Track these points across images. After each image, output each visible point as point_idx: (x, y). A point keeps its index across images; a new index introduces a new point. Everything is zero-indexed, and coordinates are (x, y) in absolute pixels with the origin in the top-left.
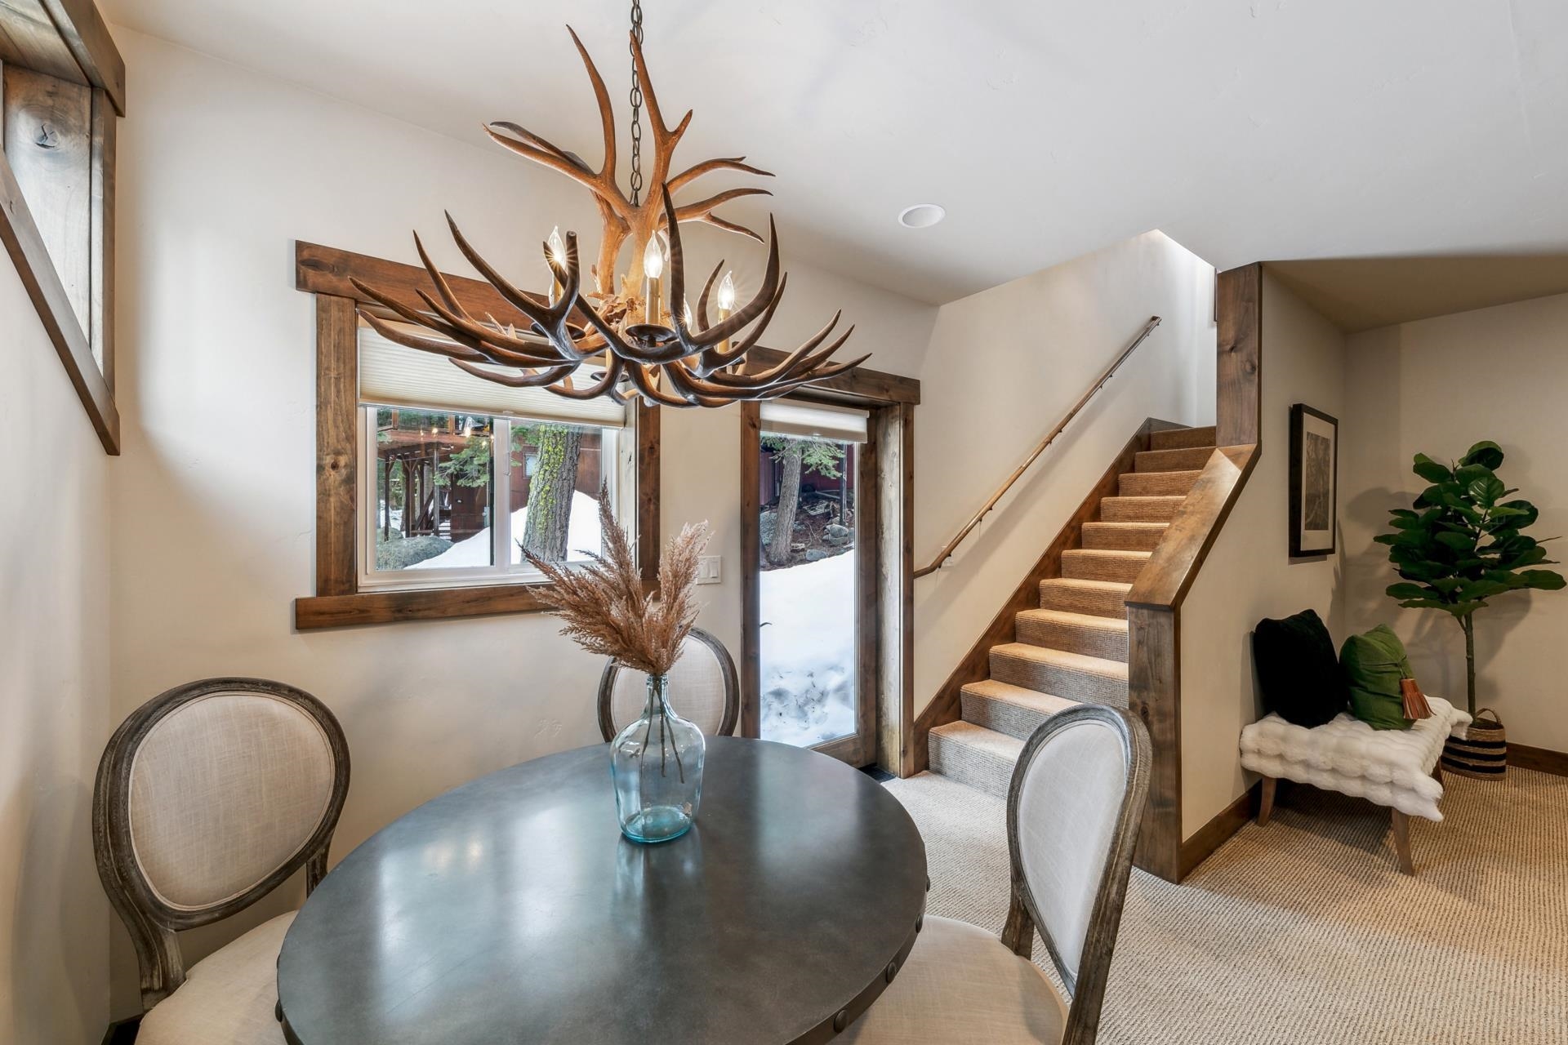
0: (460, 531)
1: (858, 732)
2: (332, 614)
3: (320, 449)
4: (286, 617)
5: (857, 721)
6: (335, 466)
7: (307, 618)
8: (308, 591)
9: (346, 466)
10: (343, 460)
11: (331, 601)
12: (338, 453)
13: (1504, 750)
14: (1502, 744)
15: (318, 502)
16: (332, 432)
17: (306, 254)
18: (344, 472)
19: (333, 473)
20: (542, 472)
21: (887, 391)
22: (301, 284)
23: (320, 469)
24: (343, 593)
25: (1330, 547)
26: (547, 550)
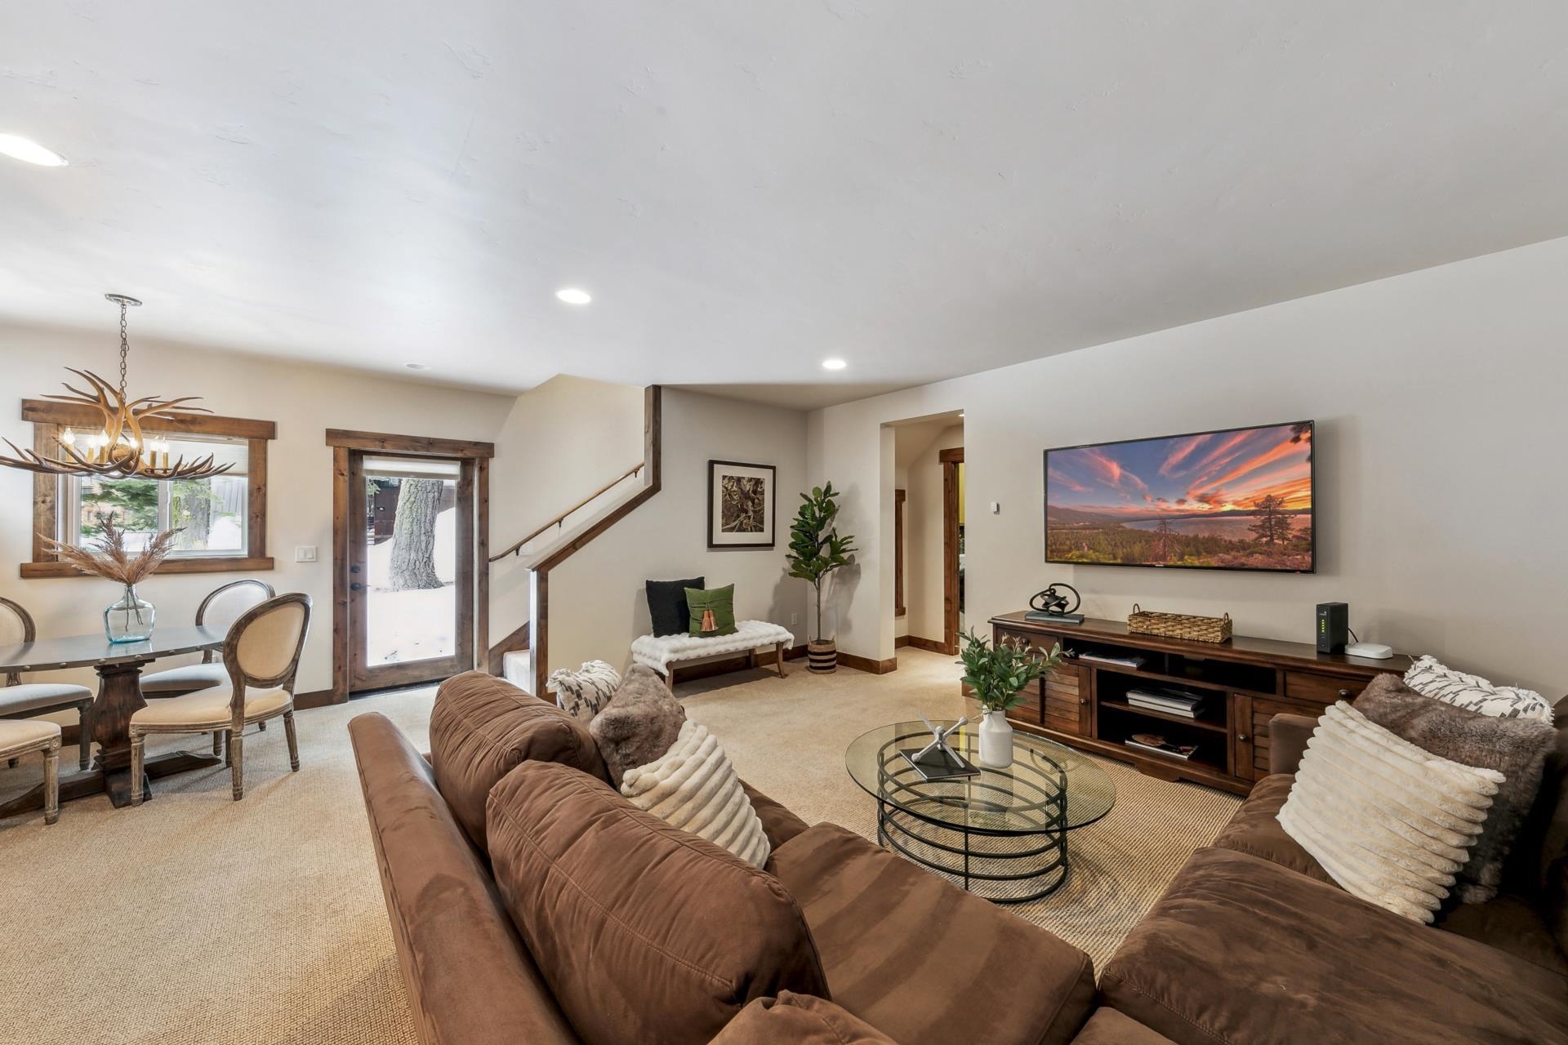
0: (379, 537)
1: (456, 655)
2: (41, 571)
3: (35, 494)
4: (16, 572)
5: (456, 648)
6: (44, 502)
7: (26, 573)
8: (28, 559)
9: (50, 501)
10: (48, 499)
11: (41, 565)
12: (46, 496)
13: (834, 655)
14: (834, 652)
15: (34, 518)
16: (43, 486)
17: (27, 405)
18: (49, 505)
19: (42, 505)
20: (408, 486)
21: (462, 451)
22: (25, 418)
23: (35, 503)
24: (48, 561)
25: (771, 542)
26: (413, 551)
